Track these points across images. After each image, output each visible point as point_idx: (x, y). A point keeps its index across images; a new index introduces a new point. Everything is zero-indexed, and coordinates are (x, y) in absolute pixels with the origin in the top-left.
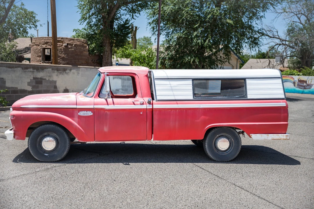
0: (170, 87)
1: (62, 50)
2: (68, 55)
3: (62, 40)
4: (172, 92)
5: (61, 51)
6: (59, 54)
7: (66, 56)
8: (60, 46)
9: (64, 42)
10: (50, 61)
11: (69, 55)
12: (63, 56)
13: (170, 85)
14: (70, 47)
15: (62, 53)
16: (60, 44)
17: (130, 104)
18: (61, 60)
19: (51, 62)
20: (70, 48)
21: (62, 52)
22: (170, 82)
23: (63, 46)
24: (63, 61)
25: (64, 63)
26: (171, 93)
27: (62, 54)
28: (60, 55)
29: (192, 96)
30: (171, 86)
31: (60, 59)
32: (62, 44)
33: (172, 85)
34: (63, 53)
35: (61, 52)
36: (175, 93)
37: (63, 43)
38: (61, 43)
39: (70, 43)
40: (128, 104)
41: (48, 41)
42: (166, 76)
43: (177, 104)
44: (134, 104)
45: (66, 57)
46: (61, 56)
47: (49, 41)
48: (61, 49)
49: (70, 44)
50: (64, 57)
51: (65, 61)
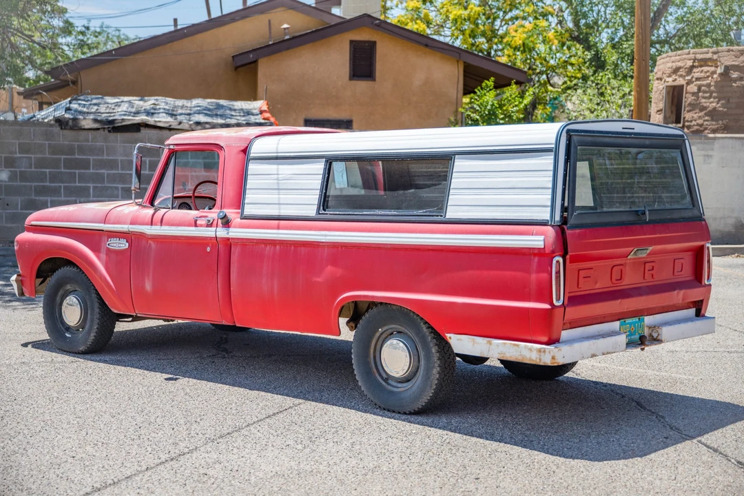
0: (276, 181)
1: (712, 88)
2: (728, 100)
3: (715, 57)
4: (277, 196)
5: (707, 90)
6: (704, 100)
7: (723, 106)
8: (708, 77)
9: (719, 64)
10: (680, 123)
11: (731, 101)
12: (714, 104)
13: (276, 176)
14: (735, 75)
15: (710, 97)
16: (708, 71)
17: (189, 225)
18: (707, 118)
19: (681, 125)
20: (735, 80)
21: (711, 93)
22: (280, 167)
23: (715, 76)
24: (712, 120)
25: (713, 127)
26: (273, 197)
27: (712, 100)
28: (705, 105)
29: (316, 207)
30: (278, 179)
31: (706, 115)
32: (713, 69)
33: (280, 176)
34: (715, 98)
35: (707, 95)
36: (285, 197)
37: (717, 67)
38: (712, 66)
39: (736, 63)
40: (185, 226)
41: (679, 64)
42: (275, 151)
43: (278, 228)
44: (196, 225)
45: (721, 109)
46: (709, 107)
47: (682, 65)
48: (709, 85)
49: (737, 66)
50: (715, 109)
51: (717, 121)
